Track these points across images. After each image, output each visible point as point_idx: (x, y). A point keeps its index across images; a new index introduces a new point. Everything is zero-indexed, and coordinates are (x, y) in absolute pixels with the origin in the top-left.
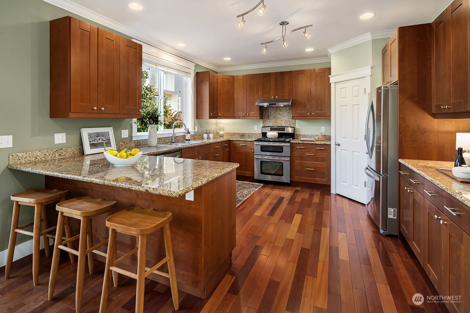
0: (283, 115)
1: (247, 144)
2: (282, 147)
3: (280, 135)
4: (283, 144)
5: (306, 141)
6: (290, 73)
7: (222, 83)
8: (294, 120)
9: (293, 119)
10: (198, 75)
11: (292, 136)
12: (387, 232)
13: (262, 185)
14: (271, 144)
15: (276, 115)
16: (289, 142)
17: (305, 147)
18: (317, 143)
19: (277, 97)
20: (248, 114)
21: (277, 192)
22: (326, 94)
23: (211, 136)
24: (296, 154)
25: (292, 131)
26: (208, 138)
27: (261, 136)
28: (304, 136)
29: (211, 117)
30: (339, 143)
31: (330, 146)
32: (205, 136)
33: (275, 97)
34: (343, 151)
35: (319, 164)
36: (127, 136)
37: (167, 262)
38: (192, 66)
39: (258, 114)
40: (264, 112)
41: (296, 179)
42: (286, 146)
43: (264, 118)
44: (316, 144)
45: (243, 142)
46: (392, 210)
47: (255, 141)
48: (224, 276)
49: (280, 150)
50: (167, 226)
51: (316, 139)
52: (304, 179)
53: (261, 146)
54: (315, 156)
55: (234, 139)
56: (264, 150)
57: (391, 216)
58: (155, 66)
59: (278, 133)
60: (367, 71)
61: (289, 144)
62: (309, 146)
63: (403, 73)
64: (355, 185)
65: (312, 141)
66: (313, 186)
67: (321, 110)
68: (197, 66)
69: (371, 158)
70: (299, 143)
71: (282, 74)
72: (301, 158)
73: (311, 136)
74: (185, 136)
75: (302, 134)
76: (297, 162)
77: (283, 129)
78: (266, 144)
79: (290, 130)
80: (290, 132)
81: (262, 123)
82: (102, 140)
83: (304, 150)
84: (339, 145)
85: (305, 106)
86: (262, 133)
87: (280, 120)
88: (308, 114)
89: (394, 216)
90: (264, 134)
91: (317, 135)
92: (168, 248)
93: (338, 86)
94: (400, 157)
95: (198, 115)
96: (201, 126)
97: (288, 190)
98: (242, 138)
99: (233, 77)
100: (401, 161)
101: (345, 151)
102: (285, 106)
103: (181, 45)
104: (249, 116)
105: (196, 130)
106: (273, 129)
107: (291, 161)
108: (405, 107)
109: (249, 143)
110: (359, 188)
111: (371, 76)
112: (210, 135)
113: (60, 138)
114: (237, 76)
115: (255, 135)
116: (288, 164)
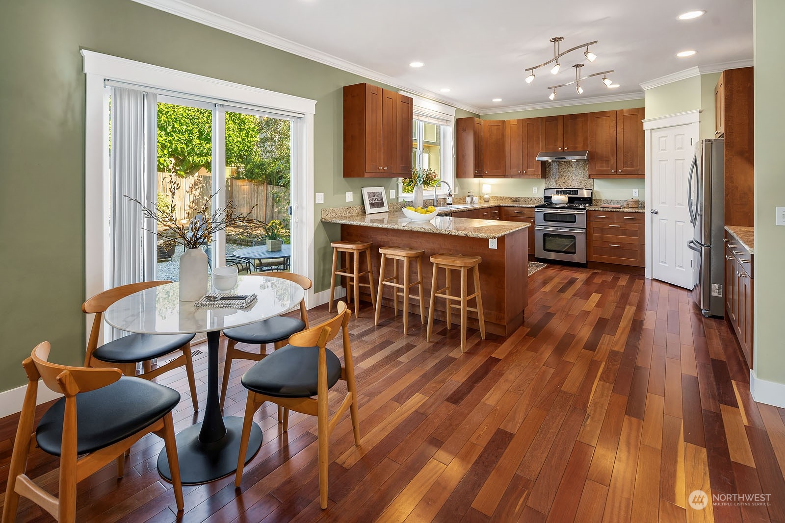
0: (575, 173)
1: (524, 211)
2: (574, 216)
3: (571, 200)
4: (576, 212)
5: (608, 208)
6: (586, 116)
7: (489, 131)
8: (591, 180)
9: (590, 178)
10: (459, 122)
11: (589, 201)
12: (710, 313)
13: (546, 265)
14: (559, 211)
15: (564, 173)
16: (584, 209)
17: (607, 216)
18: (626, 210)
19: (566, 148)
20: (525, 172)
21: (567, 274)
22: (640, 144)
23: (476, 200)
24: (594, 224)
25: (588, 195)
26: (472, 202)
27: (542, 202)
28: (607, 202)
29: (476, 176)
30: (656, 211)
31: (643, 214)
32: (468, 200)
33: (563, 149)
34: (662, 221)
35: (628, 239)
36: (394, 198)
37: (475, 297)
38: (452, 111)
39: (539, 173)
40: (548, 169)
41: (595, 258)
42: (580, 215)
43: (546, 177)
44: (623, 212)
45: (519, 209)
46: (717, 286)
47: (536, 207)
48: (519, 327)
49: (572, 219)
50: (477, 267)
51: (625, 205)
52: (606, 258)
53: (544, 214)
54: (623, 227)
55: (506, 205)
56: (549, 219)
57: (715, 294)
58: (416, 116)
59: (569, 197)
60: (695, 116)
61: (584, 212)
62: (613, 214)
63: (730, 124)
64: (679, 266)
65: (618, 208)
66: (619, 269)
67: (632, 166)
68: (458, 110)
69: (694, 226)
70: (598, 211)
71: (574, 117)
72: (602, 230)
73: (617, 202)
74: (445, 199)
75: (603, 198)
76: (596, 235)
77: (575, 191)
78: (551, 211)
79: (585, 194)
80: (586, 196)
81: (544, 183)
82: (378, 200)
83: (606, 220)
84: (656, 213)
85: (608, 161)
86: (545, 197)
87: (571, 179)
88: (613, 171)
89: (719, 293)
90: (548, 199)
91: (625, 201)
92: (477, 285)
93: (656, 135)
94: (726, 224)
95: (460, 173)
96: (462, 187)
97: (582, 272)
98: (515, 204)
99: (504, 122)
100: (726, 227)
101: (665, 222)
102: (578, 161)
103: (445, 91)
104: (526, 174)
105: (457, 193)
106: (560, 192)
107: (588, 234)
108: (733, 164)
109: (526, 209)
110: (684, 270)
111: (700, 122)
112: (474, 199)
113: (349, 197)
114: (509, 121)
115: (533, 199)
116: (583, 238)
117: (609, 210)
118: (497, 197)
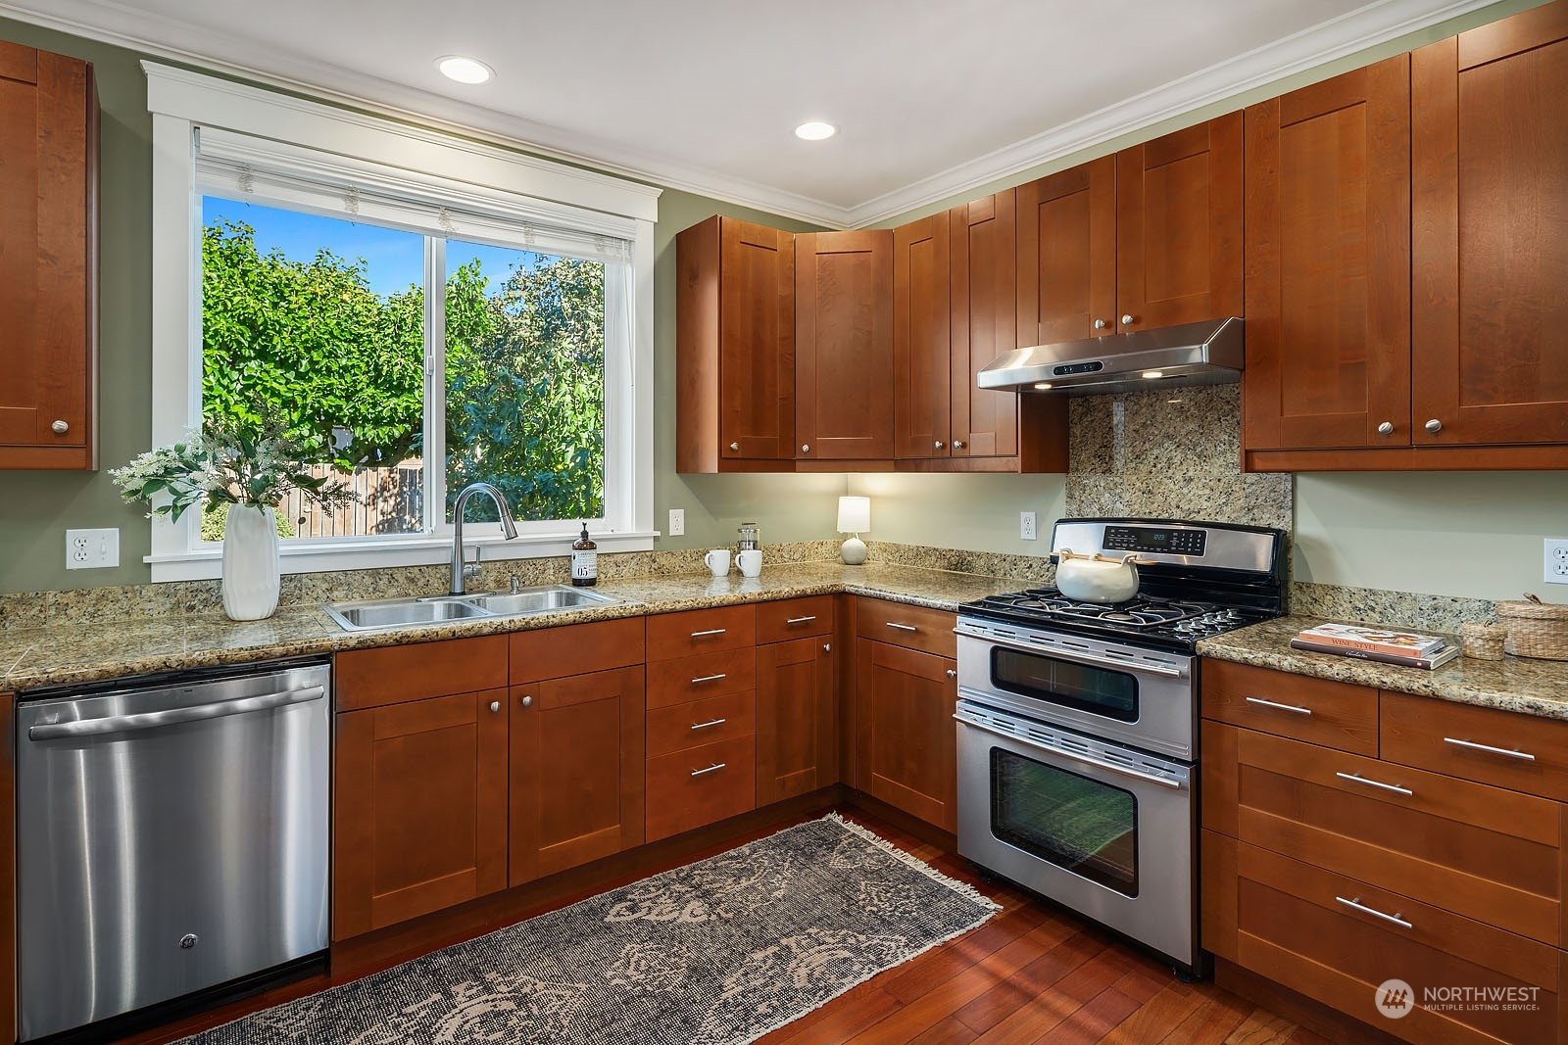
0: (1195, 445)
2: (1127, 682)
3: (1156, 583)
4: (1137, 660)
5: (1344, 655)
7: (821, 279)
8: (1280, 482)
10: (681, 244)
11: (1246, 594)
13: (992, 906)
14: (1058, 647)
15: (1147, 445)
16: (1184, 648)
18: (1454, 687)
19: (1126, 319)
20: (959, 443)
23: (751, 560)
24: (1241, 746)
25: (1255, 560)
26: (736, 574)
33: (1114, 322)
38: (646, 208)
39: (1013, 443)
40: (1077, 430)
41: (1249, 949)
43: (1073, 464)
44: (1436, 699)
45: (907, 612)
47: (964, 611)
51: (1471, 639)
56: (1015, 680)
59: (1142, 568)
61: (1181, 666)
65: (1409, 666)
68: (669, 198)
70: (1268, 668)
71: (1166, 152)
72: (1296, 794)
73: (1436, 610)
76: (1256, 815)
77: (1190, 537)
78: (1019, 639)
79: (1244, 553)
81: (1063, 493)
83: (1318, 737)
85: (1355, 371)
87: (1179, 476)
88: (1385, 426)
91: (1489, 609)
104: (965, 453)
105: (671, 531)
106: (1119, 537)
107: (1204, 803)
109: (929, 617)
114: (906, 230)
115: (1022, 565)
116: (1180, 812)
117: (1338, 669)
118: (897, 546)
